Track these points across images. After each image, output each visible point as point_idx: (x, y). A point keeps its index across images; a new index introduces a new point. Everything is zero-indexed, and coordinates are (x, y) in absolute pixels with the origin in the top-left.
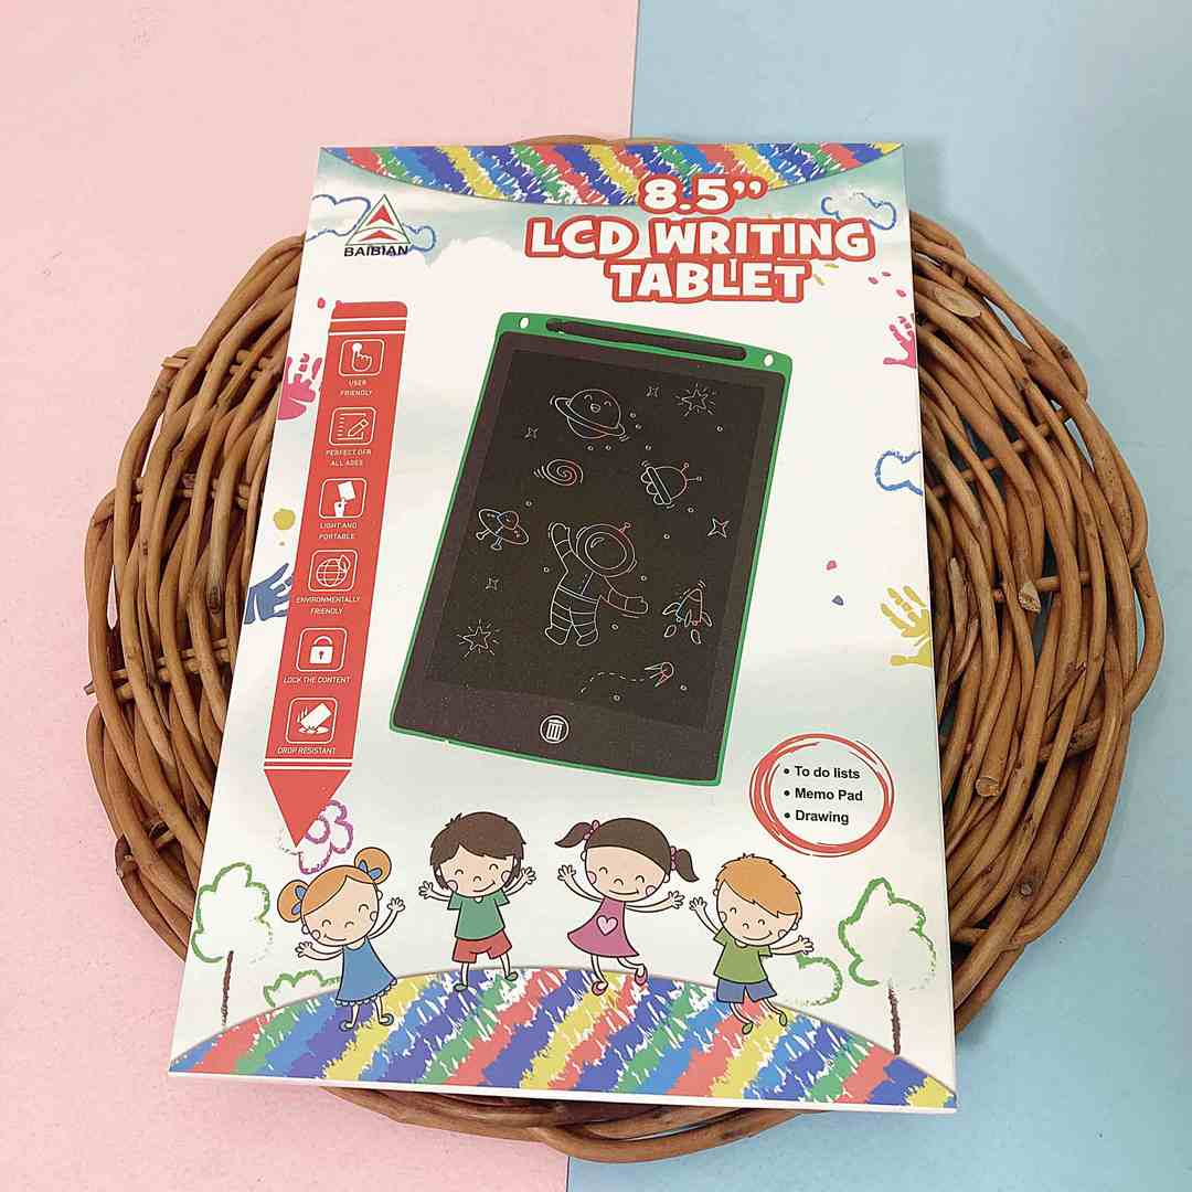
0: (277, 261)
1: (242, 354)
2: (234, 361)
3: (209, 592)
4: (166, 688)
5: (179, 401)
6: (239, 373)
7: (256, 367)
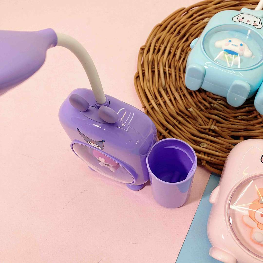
0: (158, 28)
1: (157, 45)
2: (155, 46)
3: (163, 87)
4: (160, 105)
5: (146, 53)
6: (157, 48)
7: (160, 46)
